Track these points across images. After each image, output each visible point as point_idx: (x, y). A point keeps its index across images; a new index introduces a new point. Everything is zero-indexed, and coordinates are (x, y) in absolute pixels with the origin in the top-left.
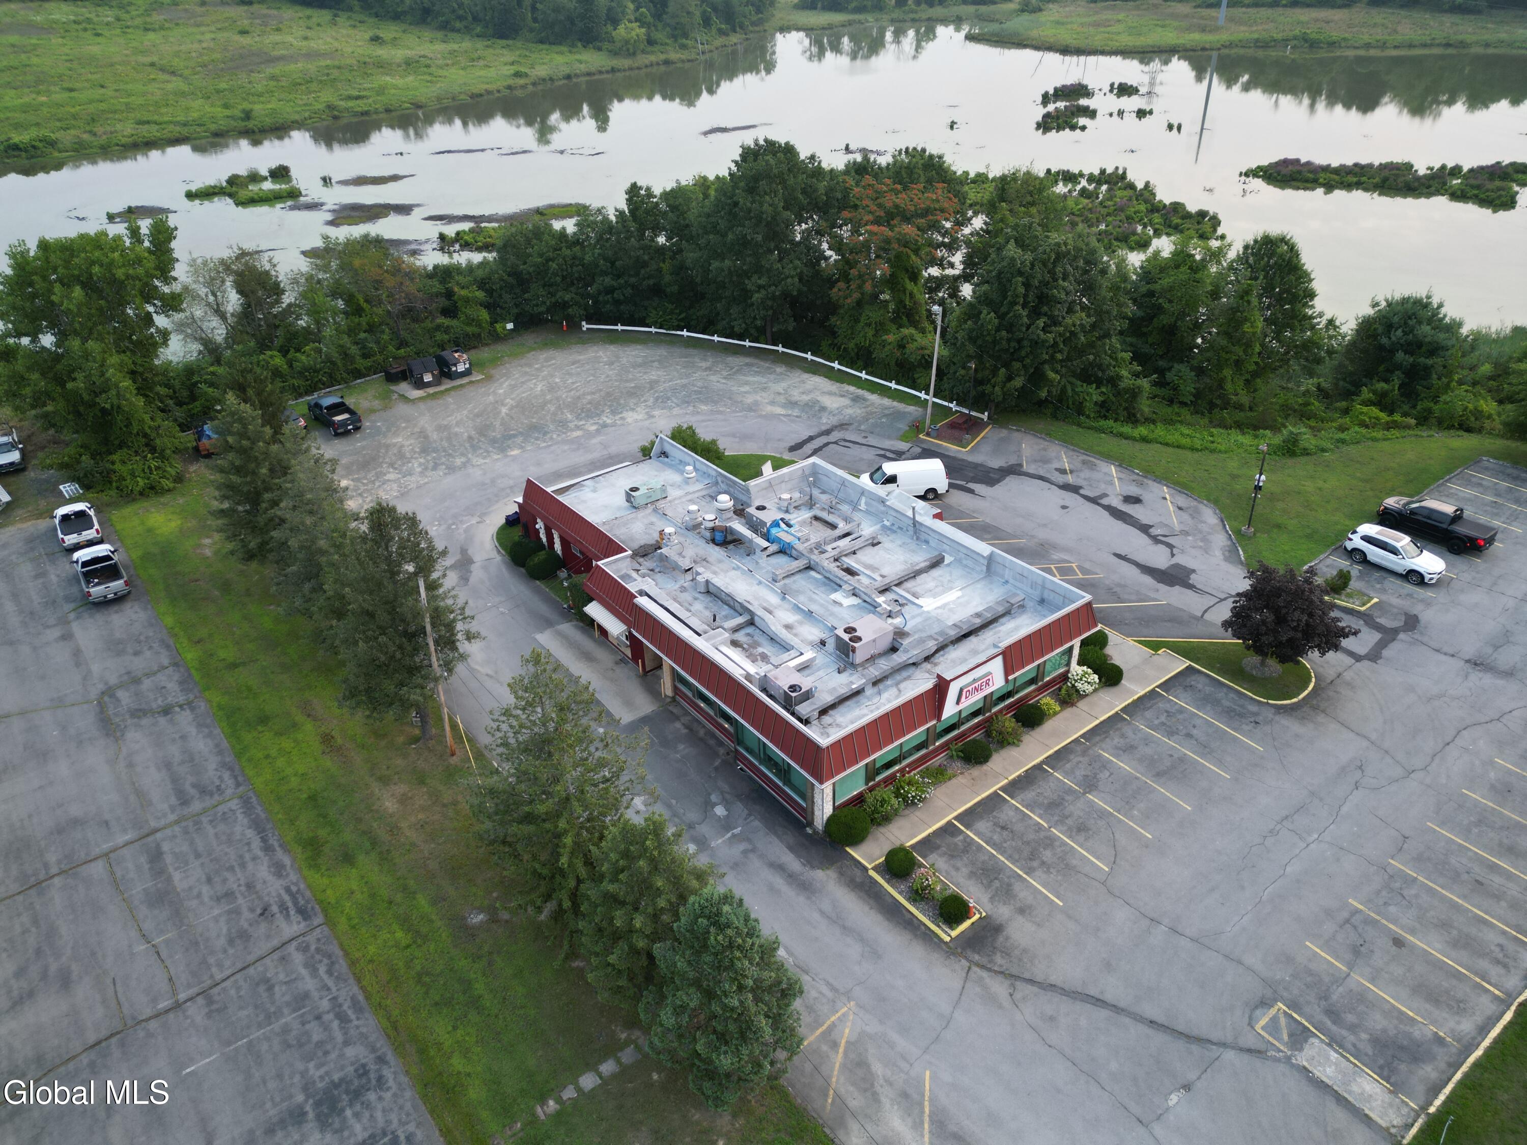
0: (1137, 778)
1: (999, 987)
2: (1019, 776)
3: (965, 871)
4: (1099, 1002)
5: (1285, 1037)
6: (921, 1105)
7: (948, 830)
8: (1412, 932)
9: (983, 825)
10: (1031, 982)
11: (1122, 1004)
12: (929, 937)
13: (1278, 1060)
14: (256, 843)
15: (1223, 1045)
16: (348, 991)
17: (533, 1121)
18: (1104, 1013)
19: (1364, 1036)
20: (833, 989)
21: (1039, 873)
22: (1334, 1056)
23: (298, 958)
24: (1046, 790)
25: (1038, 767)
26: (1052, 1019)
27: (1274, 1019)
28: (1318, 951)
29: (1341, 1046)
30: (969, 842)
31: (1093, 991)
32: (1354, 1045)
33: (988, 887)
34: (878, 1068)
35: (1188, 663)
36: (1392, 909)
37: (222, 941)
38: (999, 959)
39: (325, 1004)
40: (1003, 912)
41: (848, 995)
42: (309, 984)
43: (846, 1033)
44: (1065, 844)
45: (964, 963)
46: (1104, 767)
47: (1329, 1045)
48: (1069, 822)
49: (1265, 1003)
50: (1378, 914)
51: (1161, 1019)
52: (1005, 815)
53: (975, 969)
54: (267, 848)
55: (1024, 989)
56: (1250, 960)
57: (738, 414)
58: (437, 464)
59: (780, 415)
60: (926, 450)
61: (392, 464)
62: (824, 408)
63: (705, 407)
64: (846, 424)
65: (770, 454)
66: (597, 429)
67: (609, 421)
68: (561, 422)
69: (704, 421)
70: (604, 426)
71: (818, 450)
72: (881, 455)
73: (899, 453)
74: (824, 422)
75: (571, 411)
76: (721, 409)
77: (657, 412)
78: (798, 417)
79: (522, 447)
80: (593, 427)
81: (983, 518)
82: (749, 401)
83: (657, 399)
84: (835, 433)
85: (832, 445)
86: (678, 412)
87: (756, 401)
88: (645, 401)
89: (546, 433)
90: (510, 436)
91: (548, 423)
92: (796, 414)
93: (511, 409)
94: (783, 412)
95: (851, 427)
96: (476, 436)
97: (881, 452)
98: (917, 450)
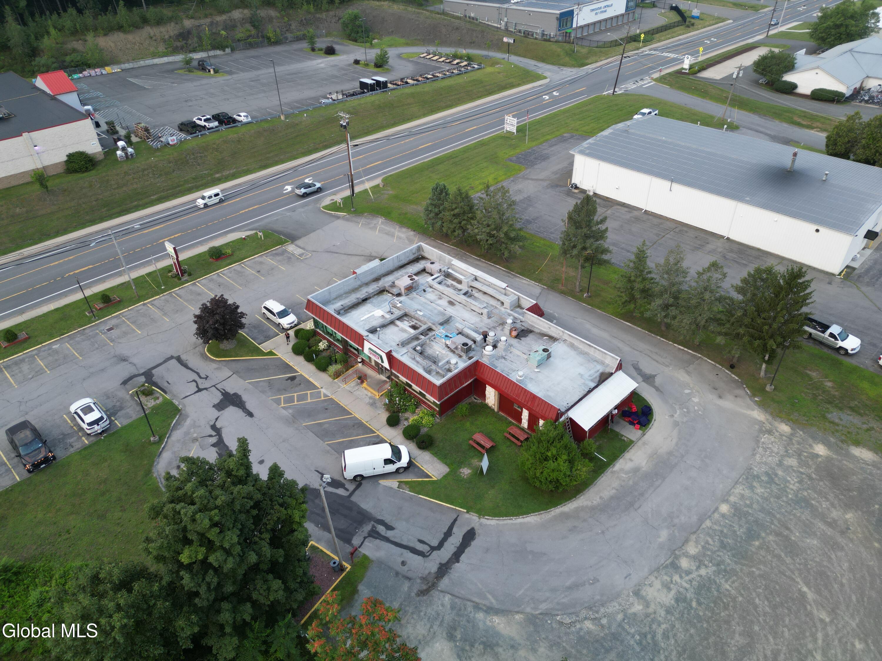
18: (348, 253)
26: (362, 251)
47: (294, 254)
57: (543, 607)
58: (771, 481)
59: (497, 612)
60: (348, 541)
61: (810, 478)
62: (451, 637)
63: (588, 625)
64: (423, 593)
65: (491, 522)
66: (677, 557)
67: (676, 578)
68: (728, 573)
69: (575, 586)
70: (675, 566)
71: (448, 534)
72: (389, 528)
73: (374, 534)
74: (447, 598)
75: (734, 599)
76: (568, 620)
77: (638, 608)
78: (477, 607)
79: (723, 516)
80: (684, 563)
81: (323, 445)
82: (542, 650)
83: (655, 644)
84: (434, 568)
85: (435, 543)
86: (613, 607)
87: (534, 650)
88: (666, 636)
89: (723, 546)
90: (751, 535)
91: (738, 568)
92: (480, 616)
93: (803, 595)
94: (496, 620)
95: (418, 585)
96: (786, 533)
97: (389, 534)
98: (356, 541)
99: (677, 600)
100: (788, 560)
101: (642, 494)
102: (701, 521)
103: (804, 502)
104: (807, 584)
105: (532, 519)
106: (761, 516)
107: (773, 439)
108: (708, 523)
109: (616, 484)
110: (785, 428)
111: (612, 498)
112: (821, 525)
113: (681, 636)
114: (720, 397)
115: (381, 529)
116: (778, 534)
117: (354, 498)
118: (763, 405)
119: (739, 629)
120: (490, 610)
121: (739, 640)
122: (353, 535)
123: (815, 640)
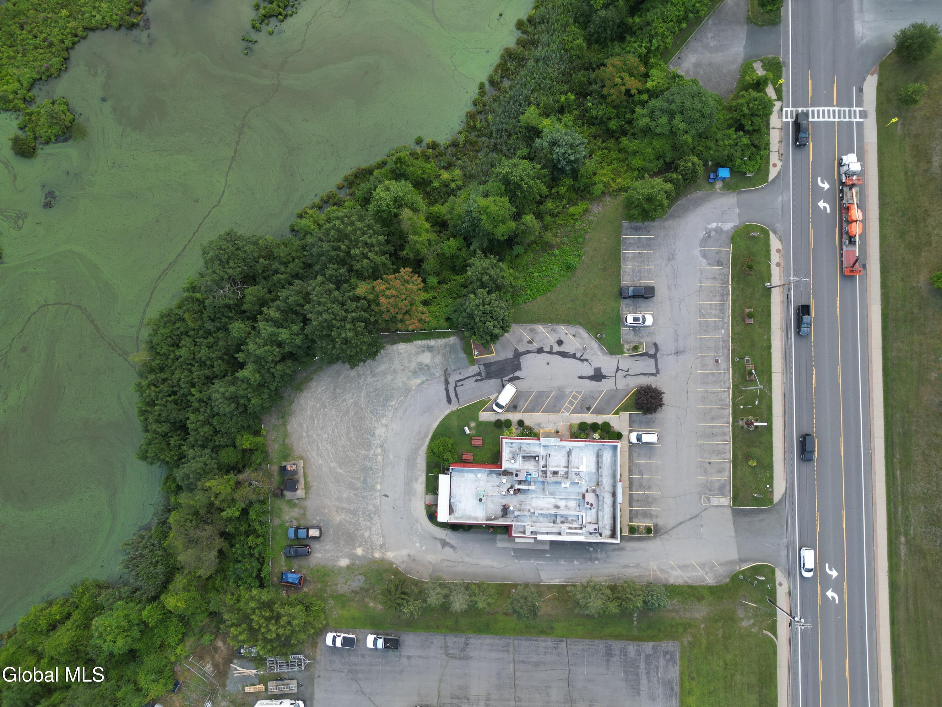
0: (647, 463)
1: (666, 536)
2: (628, 484)
3: (642, 518)
4: (681, 523)
5: (707, 502)
6: (674, 567)
7: (630, 511)
9: (634, 504)
10: (670, 530)
11: (684, 520)
12: (649, 538)
13: (709, 508)
14: (533, 642)
15: (701, 513)
16: (587, 641)
17: (636, 627)
18: (683, 524)
19: (716, 490)
20: (646, 562)
21: (652, 505)
22: (715, 498)
23: (572, 647)
24: (635, 483)
25: (629, 478)
26: (678, 534)
27: (704, 499)
28: (700, 478)
29: (715, 495)
30: (636, 510)
31: (678, 522)
32: (716, 493)
33: (648, 518)
34: (664, 568)
35: (627, 413)
36: (705, 455)
37: (558, 658)
38: (662, 531)
39: (587, 647)
40: (654, 520)
41: (649, 561)
42: (580, 647)
43: (655, 567)
44: (650, 494)
45: (659, 537)
46: (639, 465)
47: (713, 497)
48: (646, 488)
49: (701, 498)
50: (703, 459)
51: (691, 517)
52: (635, 497)
53: (661, 536)
54: (536, 641)
55: (670, 532)
56: (694, 490)
57: (409, 397)
58: (369, 516)
59: (421, 384)
60: (484, 365)
61: (357, 530)
62: (427, 365)
63: (394, 403)
64: (446, 370)
65: (447, 412)
66: (382, 450)
67: (379, 442)
68: (366, 457)
69: (405, 412)
70: (382, 446)
71: (456, 395)
72: (476, 381)
73: (479, 374)
74: (438, 375)
75: (359, 449)
76: (400, 399)
77: (384, 421)
78: (427, 380)
79: (377, 483)
80: (379, 450)
81: (535, 390)
82: (401, 385)
83: (372, 413)
84: (450, 380)
85: (457, 388)
86: (390, 415)
87: (403, 382)
88: (371, 419)
89: (371, 468)
90: (365, 481)
91: (364, 463)
92: (424, 379)
93: (341, 468)
94: (419, 381)
95: (449, 371)
96: (355, 492)
97: (474, 379)
98: (482, 367)
99: (374, 434)
100: (350, 479)
101: (408, 469)
102: (383, 474)
103: (354, 513)
104: (341, 473)
105: (435, 425)
106: (366, 494)
107: (378, 543)
108: (380, 475)
109: (419, 466)
110: (377, 555)
111: (416, 458)
112: (345, 506)
113: (367, 422)
114: (409, 555)
115: (479, 378)
116: (357, 489)
117: (499, 380)
118: (391, 563)
119: (353, 439)
120: (423, 382)
121: (351, 435)
122: (485, 368)
123: (332, 454)
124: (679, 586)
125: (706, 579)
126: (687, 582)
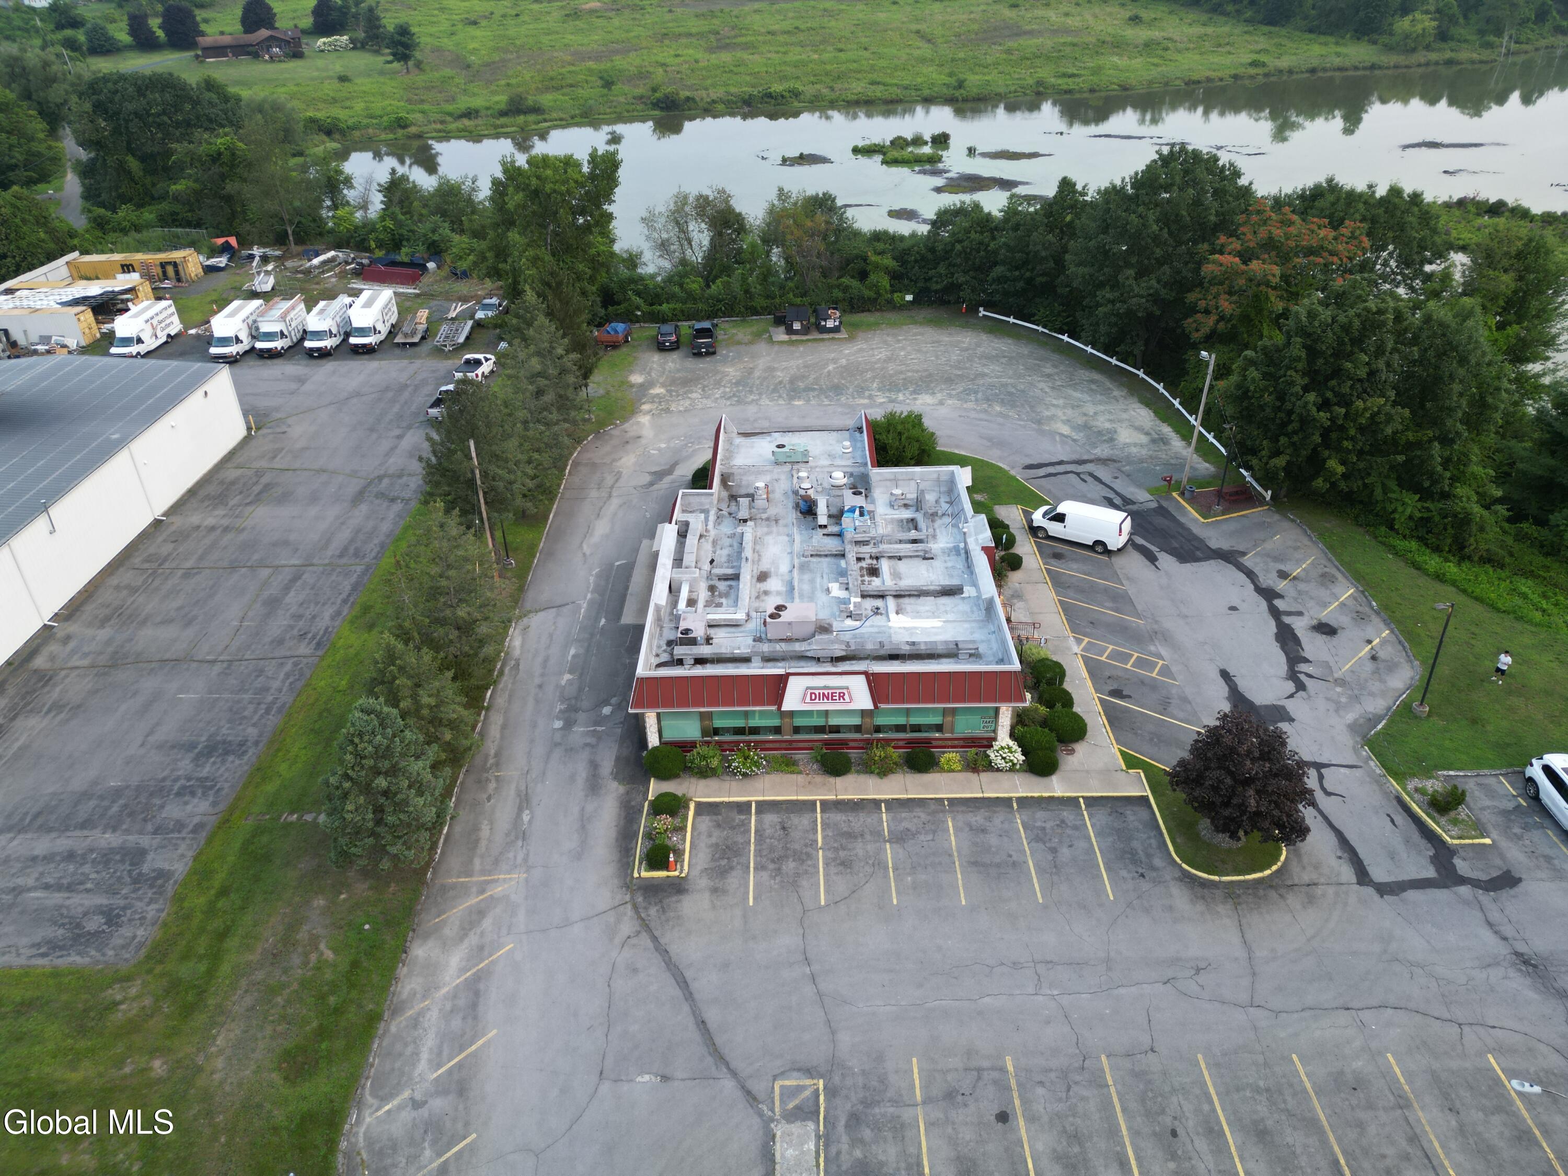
0: (951, 855)
1: (628, 926)
2: (852, 800)
3: (714, 840)
4: (683, 984)
5: (791, 1106)
6: (482, 960)
7: (743, 808)
8: (1031, 1119)
9: (771, 818)
10: (655, 939)
11: (697, 996)
13: (760, 1114)
14: (344, 596)
15: (734, 1074)
16: (287, 699)
17: (276, 819)
18: (677, 992)
19: (858, 1153)
20: (526, 860)
21: (765, 875)
22: (812, 1146)
23: (287, 668)
24: (858, 821)
25: (876, 803)
26: (635, 971)
27: (803, 1088)
28: (916, 1071)
29: (827, 1146)
30: (745, 825)
31: (689, 974)
32: (839, 1153)
33: (713, 859)
34: (487, 923)
35: (1149, 793)
36: (1040, 1091)
37: (269, 640)
38: (653, 911)
39: (270, 699)
40: (700, 883)
41: (529, 869)
42: (276, 684)
43: (498, 890)
44: (816, 867)
45: (628, 898)
46: (934, 832)
47: (818, 1137)
48: (842, 854)
49: (809, 1072)
50: (1019, 1085)
51: (712, 1025)
52: (800, 822)
53: (629, 906)
54: (345, 601)
55: (643, 940)
56: (845, 1039)
57: (1022, 423)
58: (734, 396)
59: (1060, 434)
60: (1161, 508)
61: (704, 387)
62: (1113, 439)
63: (998, 409)
64: (1113, 460)
65: (1001, 465)
68: (864, 388)
69: (981, 420)
71: (1053, 475)
73: (1129, 501)
74: (1094, 452)
75: (881, 382)
76: (1012, 414)
78: (1075, 441)
79: (809, 401)
81: (1129, 587)
82: (1047, 414)
83: (966, 390)
84: (1089, 465)
85: (1072, 475)
86: (970, 406)
87: (1055, 416)
88: (953, 390)
89: (840, 394)
90: (810, 390)
91: (852, 387)
92: (1077, 438)
93: (836, 368)
94: (1066, 432)
95: (1115, 465)
96: (786, 382)
97: (1112, 496)
98: (1153, 505)
99: (919, 394)
100: (813, 376)
102: (829, 404)
103: (741, 383)
104: (825, 368)
106: (783, 392)
107: (674, 407)
110: (646, 407)
112: (757, 375)
113: (943, 387)
114: (639, 437)
116: (793, 383)
118: (625, 419)
119: (903, 376)
120: (1067, 437)
121: (911, 374)
123: (866, 360)
124: (389, 976)
125: (384, 1100)
126: (396, 1012)
